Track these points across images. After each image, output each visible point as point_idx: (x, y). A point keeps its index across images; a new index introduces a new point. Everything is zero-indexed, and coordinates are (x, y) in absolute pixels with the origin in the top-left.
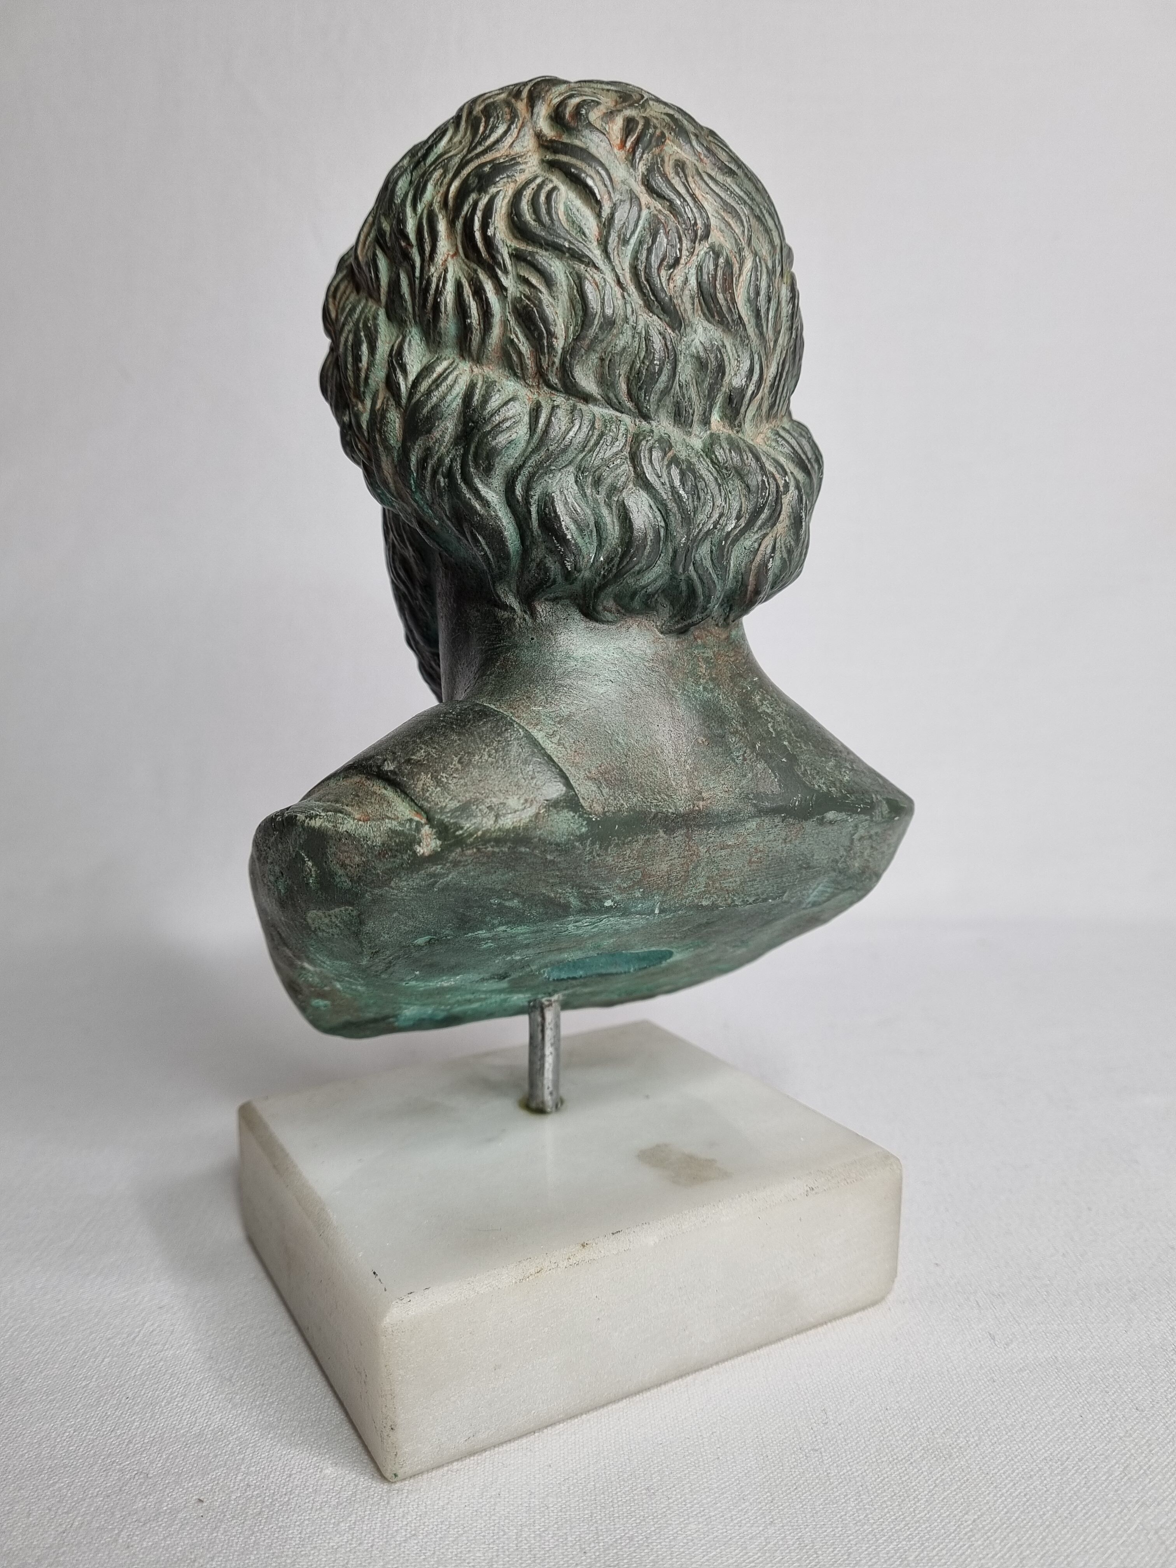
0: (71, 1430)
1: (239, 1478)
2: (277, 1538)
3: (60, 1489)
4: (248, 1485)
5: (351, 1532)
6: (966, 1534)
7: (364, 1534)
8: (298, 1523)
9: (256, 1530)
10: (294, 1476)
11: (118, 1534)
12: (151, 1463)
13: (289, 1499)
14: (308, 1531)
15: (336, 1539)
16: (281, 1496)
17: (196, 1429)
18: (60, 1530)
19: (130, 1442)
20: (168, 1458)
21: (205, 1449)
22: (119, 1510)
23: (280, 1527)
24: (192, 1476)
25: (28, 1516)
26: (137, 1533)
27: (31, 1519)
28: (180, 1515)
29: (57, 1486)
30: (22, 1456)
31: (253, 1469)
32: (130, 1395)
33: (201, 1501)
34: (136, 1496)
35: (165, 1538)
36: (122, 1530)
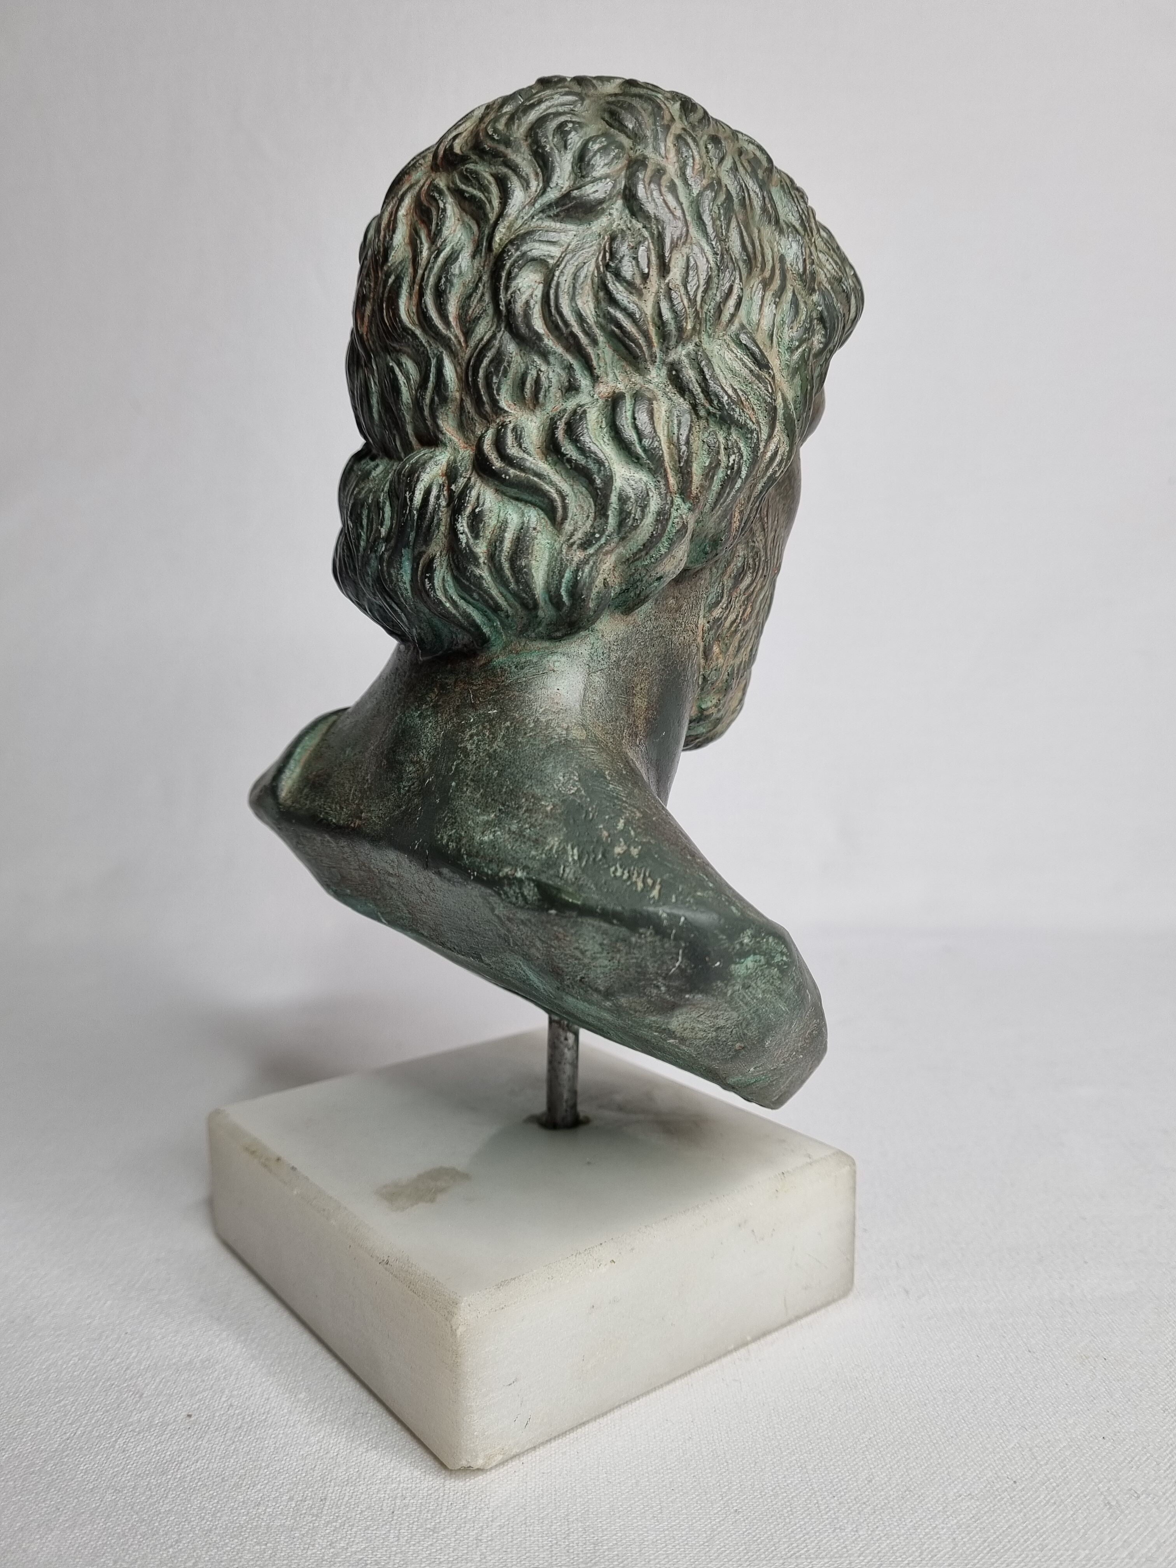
0: (76, 1359)
1: (223, 1399)
2: (254, 1447)
3: (65, 1406)
4: (231, 1405)
5: (320, 1444)
6: (861, 1449)
7: (330, 1446)
8: (273, 1436)
9: (236, 1440)
10: (271, 1399)
11: (116, 1441)
12: (147, 1385)
13: (266, 1417)
14: (282, 1441)
15: (307, 1449)
16: (259, 1415)
17: (186, 1359)
18: (65, 1437)
19: (127, 1369)
20: (161, 1382)
21: (193, 1375)
22: (117, 1422)
23: (258, 1439)
24: (182, 1396)
25: (37, 1426)
26: (132, 1440)
27: (39, 1429)
28: (170, 1428)
29: (63, 1403)
30: (32, 1379)
31: (236, 1393)
32: (129, 1331)
33: (190, 1416)
34: (132, 1412)
35: (156, 1445)
36: (119, 1438)
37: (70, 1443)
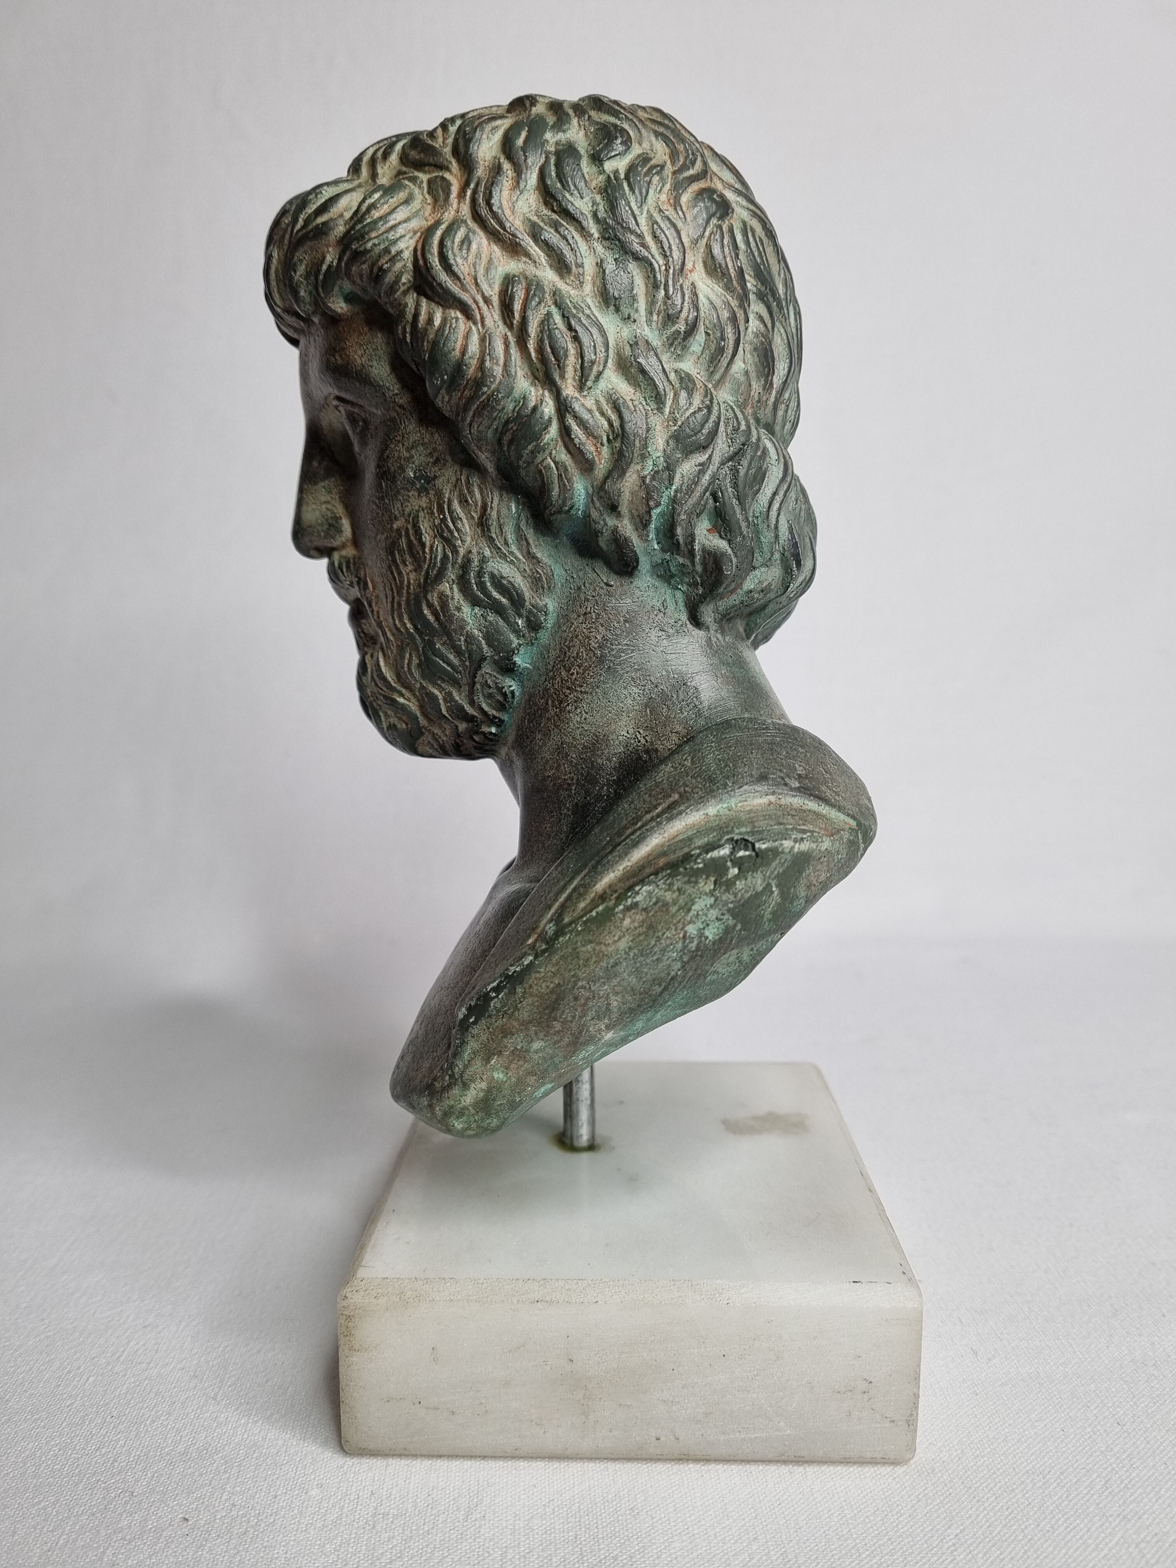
0: (56, 1449)
1: (224, 1497)
2: (262, 1557)
3: (45, 1508)
4: (234, 1505)
5: (337, 1553)
6: (948, 1548)
7: (349, 1556)
8: (283, 1544)
9: (241, 1549)
10: (279, 1497)
11: (104, 1553)
12: (137, 1481)
13: (274, 1520)
14: (293, 1551)
15: (322, 1560)
16: (266, 1517)
17: (181, 1448)
18: (45, 1548)
19: (115, 1460)
20: (153, 1476)
21: (190, 1468)
22: (104, 1528)
23: (265, 1547)
24: (177, 1494)
25: (14, 1534)
26: (122, 1552)
27: (16, 1538)
28: (165, 1534)
29: (42, 1504)
30: (7, 1474)
31: (238, 1489)
32: (115, 1413)
33: (186, 1520)
34: (121, 1514)
35: (150, 1557)
36: (107, 1549)
37: (51, 1555)
